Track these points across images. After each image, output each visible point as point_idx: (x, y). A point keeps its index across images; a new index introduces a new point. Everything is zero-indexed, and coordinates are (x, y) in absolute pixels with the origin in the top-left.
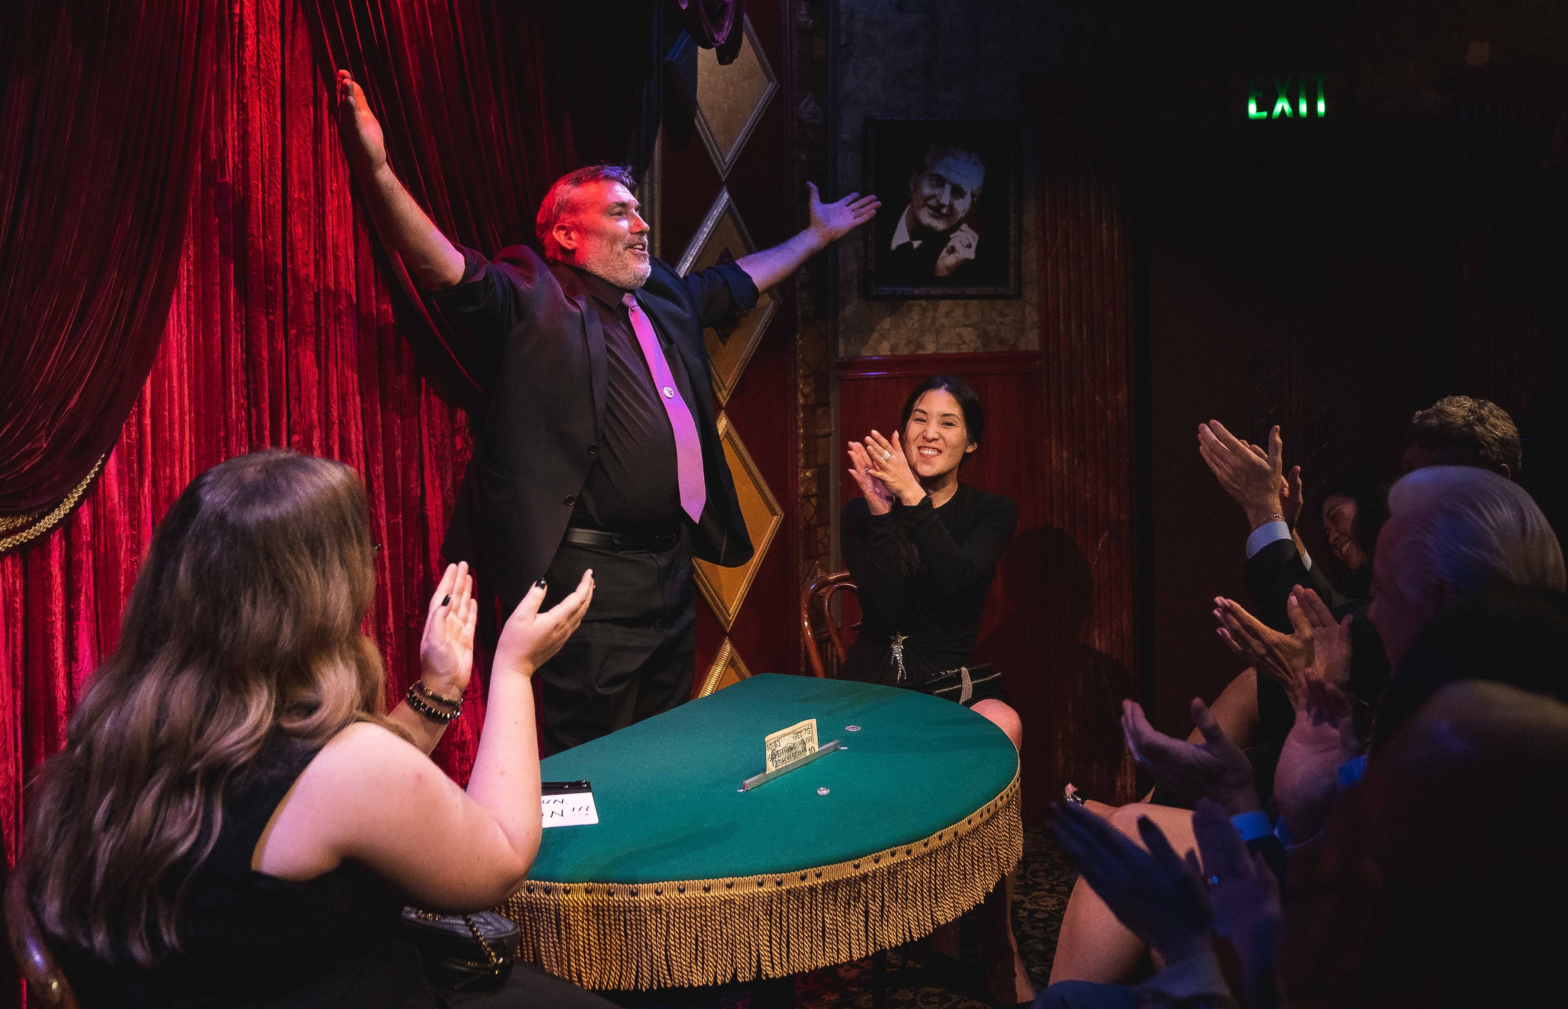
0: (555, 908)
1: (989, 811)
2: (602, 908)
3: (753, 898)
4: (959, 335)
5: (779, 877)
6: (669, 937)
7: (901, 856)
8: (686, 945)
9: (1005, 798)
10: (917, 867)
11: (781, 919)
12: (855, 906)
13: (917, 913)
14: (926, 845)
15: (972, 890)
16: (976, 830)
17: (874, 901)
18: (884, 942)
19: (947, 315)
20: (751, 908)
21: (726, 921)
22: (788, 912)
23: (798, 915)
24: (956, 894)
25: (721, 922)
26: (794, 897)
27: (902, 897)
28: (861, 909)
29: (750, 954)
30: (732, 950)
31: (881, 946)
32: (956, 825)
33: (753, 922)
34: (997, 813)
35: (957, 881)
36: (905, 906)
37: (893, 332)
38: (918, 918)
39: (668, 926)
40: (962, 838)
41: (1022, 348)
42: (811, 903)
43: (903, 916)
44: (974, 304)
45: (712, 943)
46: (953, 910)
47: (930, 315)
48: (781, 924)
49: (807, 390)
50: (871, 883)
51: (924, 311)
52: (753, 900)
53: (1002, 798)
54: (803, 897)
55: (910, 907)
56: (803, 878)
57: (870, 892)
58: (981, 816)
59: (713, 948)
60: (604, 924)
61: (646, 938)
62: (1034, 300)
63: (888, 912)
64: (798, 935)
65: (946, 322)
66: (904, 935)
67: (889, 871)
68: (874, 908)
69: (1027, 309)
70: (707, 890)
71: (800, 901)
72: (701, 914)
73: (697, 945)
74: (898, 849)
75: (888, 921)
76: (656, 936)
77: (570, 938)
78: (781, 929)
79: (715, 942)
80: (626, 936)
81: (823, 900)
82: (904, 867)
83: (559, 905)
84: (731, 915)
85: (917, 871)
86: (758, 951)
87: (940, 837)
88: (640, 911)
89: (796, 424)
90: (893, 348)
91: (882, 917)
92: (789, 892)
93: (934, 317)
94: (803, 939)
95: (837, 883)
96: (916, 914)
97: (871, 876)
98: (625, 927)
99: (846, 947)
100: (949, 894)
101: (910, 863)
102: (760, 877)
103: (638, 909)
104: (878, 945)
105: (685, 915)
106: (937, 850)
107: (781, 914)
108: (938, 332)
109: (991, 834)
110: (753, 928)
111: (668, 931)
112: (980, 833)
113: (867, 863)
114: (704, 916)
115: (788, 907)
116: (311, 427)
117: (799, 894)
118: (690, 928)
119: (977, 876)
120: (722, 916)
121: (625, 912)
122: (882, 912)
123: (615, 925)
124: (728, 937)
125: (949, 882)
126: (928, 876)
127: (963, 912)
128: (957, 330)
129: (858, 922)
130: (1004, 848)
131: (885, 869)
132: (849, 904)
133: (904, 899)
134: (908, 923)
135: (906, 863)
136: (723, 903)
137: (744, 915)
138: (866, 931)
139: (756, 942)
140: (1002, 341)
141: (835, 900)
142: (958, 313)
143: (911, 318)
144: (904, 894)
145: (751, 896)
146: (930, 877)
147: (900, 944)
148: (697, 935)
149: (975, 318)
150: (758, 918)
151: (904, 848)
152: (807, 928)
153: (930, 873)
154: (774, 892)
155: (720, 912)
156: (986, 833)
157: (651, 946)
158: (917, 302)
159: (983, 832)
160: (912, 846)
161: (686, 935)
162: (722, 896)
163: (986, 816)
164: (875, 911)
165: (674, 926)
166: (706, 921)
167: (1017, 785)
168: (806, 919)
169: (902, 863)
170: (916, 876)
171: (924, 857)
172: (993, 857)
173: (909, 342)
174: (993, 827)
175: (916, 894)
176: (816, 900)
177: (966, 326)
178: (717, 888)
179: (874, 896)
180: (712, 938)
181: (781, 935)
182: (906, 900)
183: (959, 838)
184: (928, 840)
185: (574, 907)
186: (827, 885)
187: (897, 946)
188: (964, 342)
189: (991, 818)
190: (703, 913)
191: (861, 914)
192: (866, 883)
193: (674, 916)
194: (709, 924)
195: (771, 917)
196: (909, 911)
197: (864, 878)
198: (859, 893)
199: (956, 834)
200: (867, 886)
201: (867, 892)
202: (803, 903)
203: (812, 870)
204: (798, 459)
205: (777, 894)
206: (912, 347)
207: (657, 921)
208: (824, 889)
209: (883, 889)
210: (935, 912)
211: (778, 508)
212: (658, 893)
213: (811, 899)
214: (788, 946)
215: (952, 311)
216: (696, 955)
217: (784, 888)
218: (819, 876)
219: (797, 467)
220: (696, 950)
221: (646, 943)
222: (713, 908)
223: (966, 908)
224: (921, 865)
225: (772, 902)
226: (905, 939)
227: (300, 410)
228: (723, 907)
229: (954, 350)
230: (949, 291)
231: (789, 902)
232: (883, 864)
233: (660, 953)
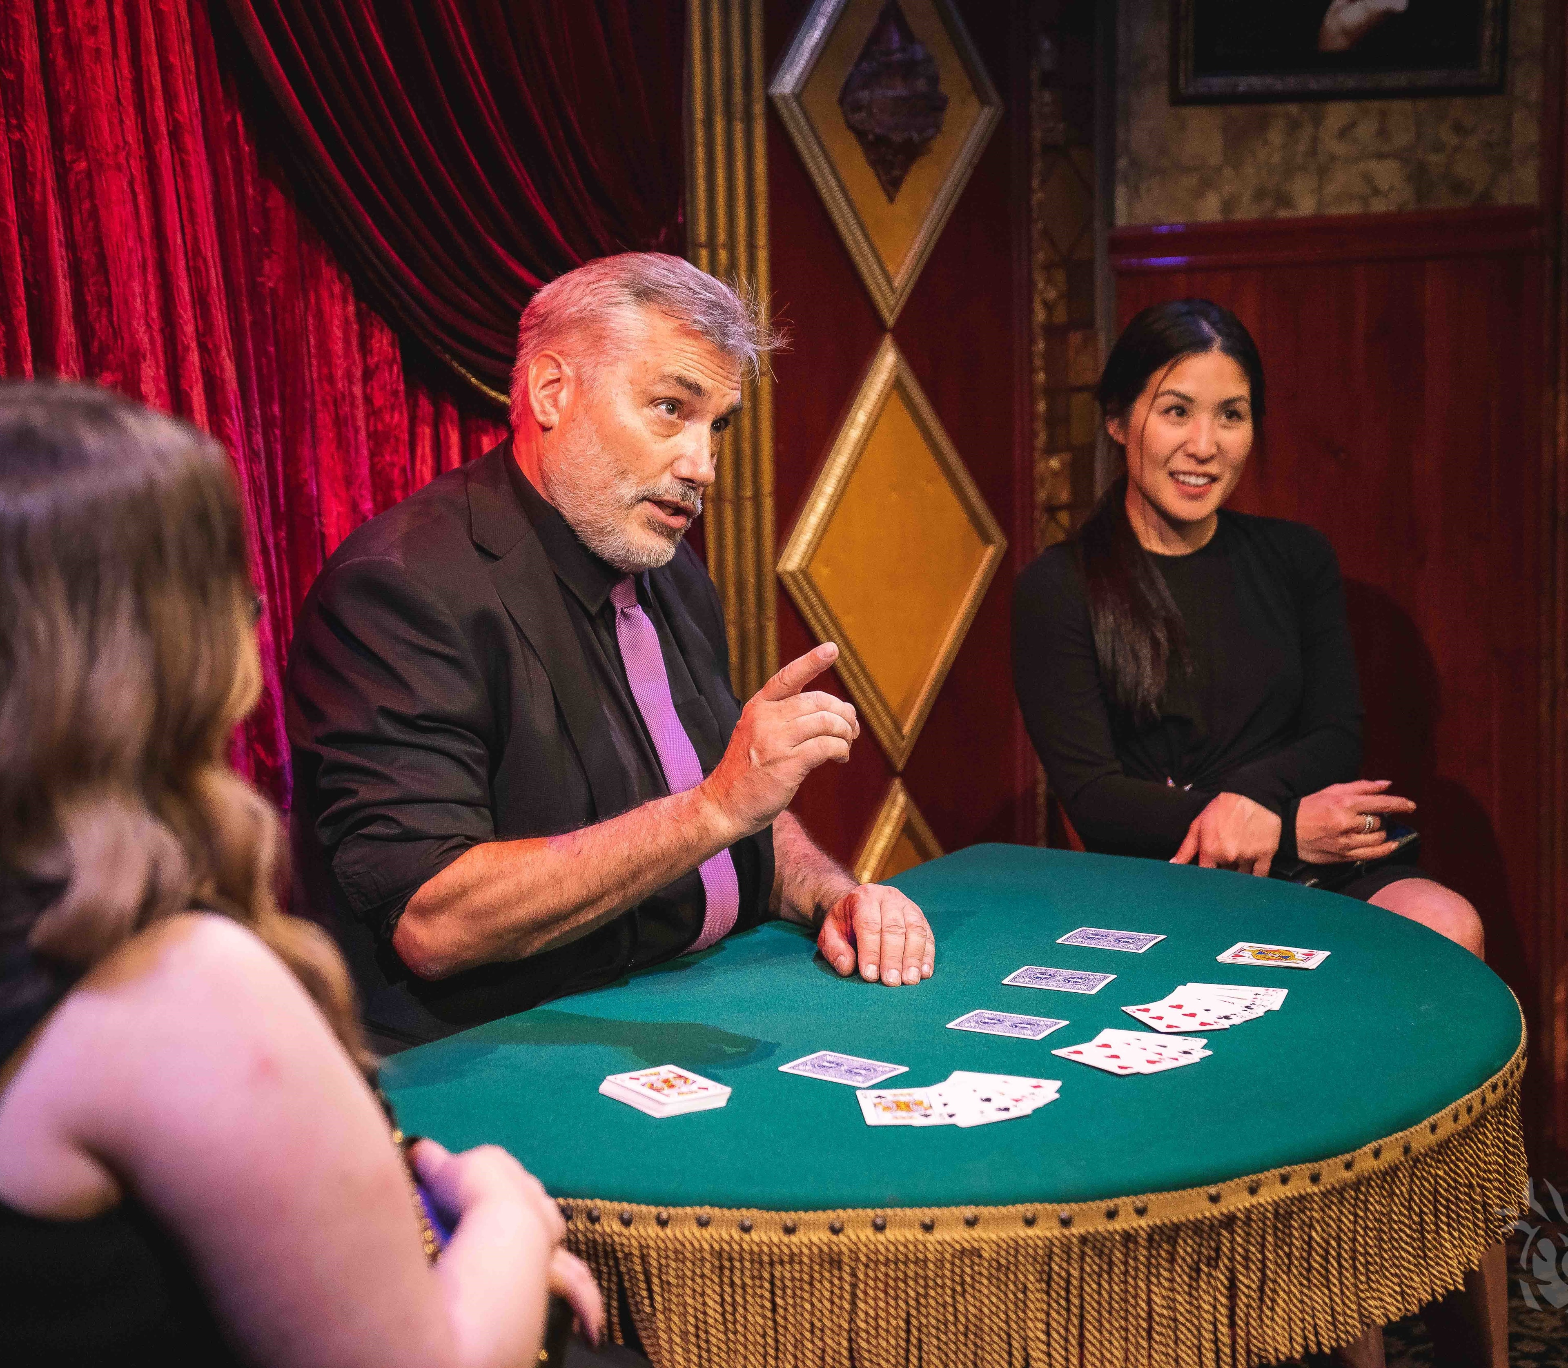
0: (641, 1251)
1: (1470, 1109)
2: (729, 1254)
3: (1018, 1246)
4: (1368, 178)
5: (1066, 1210)
6: (856, 1313)
7: (1299, 1186)
8: (887, 1331)
9: (1500, 1090)
10: (1330, 1208)
11: (1068, 1291)
12: (1209, 1275)
13: (1331, 1299)
14: (1348, 1166)
15: (1438, 1264)
16: (1443, 1147)
17: (1247, 1268)
18: (1266, 1350)
19: (1344, 133)
20: (1012, 1268)
21: (964, 1291)
22: (1082, 1279)
23: (1100, 1285)
24: (1404, 1268)
25: (954, 1290)
26: (1093, 1250)
27: (1301, 1265)
28: (1222, 1283)
29: (1010, 1354)
30: (975, 1345)
31: (1259, 1357)
32: (1407, 1133)
33: (1015, 1294)
34: (1483, 1117)
35: (1406, 1243)
36: (1305, 1282)
37: (1228, 172)
38: (1332, 1309)
39: (854, 1295)
40: (1418, 1160)
41: (1502, 198)
42: (1126, 1263)
43: (1302, 1302)
44: (1399, 108)
45: (938, 1329)
46: (1399, 1298)
47: (1307, 131)
48: (1068, 1300)
49: (1052, 294)
50: (1240, 1232)
51: (1294, 126)
52: (1017, 1250)
53: (1494, 1087)
54: (1111, 1251)
55: (1315, 1285)
56: (1111, 1215)
57: (1240, 1250)
58: (1456, 1118)
59: (938, 1339)
60: (732, 1284)
61: (812, 1314)
62: (1534, 96)
63: (1274, 1291)
64: (1101, 1324)
65: (1338, 148)
66: (1305, 1338)
67: (1276, 1211)
68: (1247, 1281)
69: (1517, 117)
70: (928, 1228)
71: (1105, 1258)
72: (916, 1274)
73: (908, 1331)
74: (1294, 1171)
75: (1272, 1310)
76: (832, 1312)
77: (670, 1310)
78: (1068, 1310)
79: (942, 1327)
80: (774, 1310)
81: (1148, 1259)
82: (1306, 1207)
83: (648, 1247)
84: (972, 1278)
85: (1330, 1217)
86: (1025, 1350)
87: (1377, 1154)
88: (801, 1262)
89: (1031, 362)
90: (1228, 205)
91: (1261, 1300)
92: (1083, 1240)
93: (1315, 140)
94: (1111, 1333)
95: (1177, 1228)
96: (1327, 1300)
97: (1240, 1220)
98: (773, 1293)
99: (1193, 1353)
100: (1391, 1266)
101: (1316, 1198)
102: (1029, 1209)
103: (796, 1259)
104: (1256, 1354)
105: (887, 1275)
106: (1371, 1178)
107: (1068, 1282)
108: (1323, 172)
109: (1471, 1156)
110: (1016, 1305)
111: (853, 1303)
112: (1453, 1154)
113: (1234, 1192)
114: (922, 1277)
115: (1082, 1269)
116: (136, 356)
117: (1104, 1245)
118: (896, 1298)
119: (1447, 1236)
120: (957, 1279)
121: (772, 1263)
122: (1261, 1290)
123: (753, 1288)
124: (967, 1319)
125: (1391, 1243)
126: (1352, 1227)
127: (1421, 1306)
128: (1362, 166)
129: (1215, 1308)
130: (1495, 1188)
131: (1270, 1208)
132: (1198, 1270)
133: (1305, 1269)
134: (1313, 1317)
135: (1309, 1198)
136: (958, 1254)
137: (999, 1279)
138: (1232, 1325)
139: (1022, 1333)
140: (1458, 187)
141: (1172, 1260)
142: (1366, 130)
143: (1266, 143)
144: (1305, 1259)
145: (1012, 1244)
146: (1355, 1231)
147: (1297, 1356)
148: (908, 1314)
149: (1402, 139)
150: (1025, 1287)
151: (1306, 1168)
152: (1118, 1312)
153: (1355, 1222)
154: (1056, 1238)
155: (953, 1272)
156: (1462, 1154)
157: (822, 1331)
158: (1279, 109)
159: (1458, 1151)
160: (1323, 1167)
161: (888, 1313)
162: (957, 1242)
163: (1465, 1120)
164: (1248, 1287)
165: (866, 1293)
166: (926, 1286)
167: (1523, 1064)
168: (1116, 1293)
169: (1302, 1198)
170: (1329, 1225)
171: (1344, 1189)
172: (1475, 1201)
173: (1260, 194)
174: (1475, 1144)
175: (1327, 1261)
176: (1136, 1259)
177: (1381, 156)
178: (948, 1224)
179: (1246, 1258)
180: (938, 1320)
181: (1067, 1322)
182: (1309, 1270)
183: (1412, 1159)
184: (1353, 1157)
185: (676, 1251)
186: (1157, 1231)
187: (1290, 1358)
188: (1376, 192)
189: (1473, 1124)
190: (921, 1272)
191: (1221, 1293)
192: (1232, 1232)
193: (866, 1275)
194: (932, 1293)
195: (1049, 1285)
196: (1315, 1293)
197: (1229, 1221)
198: (1218, 1250)
199: (1407, 1150)
200: (1234, 1239)
201: (1233, 1250)
202: (1111, 1263)
203: (1127, 1200)
204: (1034, 435)
205: (1061, 1243)
206: (1268, 204)
207: (832, 1283)
208: (1150, 1239)
209: (1263, 1246)
210: (1364, 1300)
211: (994, 531)
212: (835, 1231)
213: (1126, 1255)
214: (1081, 1346)
215: (1353, 125)
216: (907, 1351)
217: (1074, 1231)
218: (1141, 1212)
219: (1033, 449)
220: (908, 1341)
221: (812, 1324)
222: (940, 1263)
223: (1427, 1297)
224: (1339, 1205)
225: (1050, 1258)
226: (1306, 1348)
227: (111, 322)
228: (957, 1262)
229: (1353, 208)
230: (1350, 82)
231: (1082, 1259)
232: (1265, 1197)
233: (839, 1344)
